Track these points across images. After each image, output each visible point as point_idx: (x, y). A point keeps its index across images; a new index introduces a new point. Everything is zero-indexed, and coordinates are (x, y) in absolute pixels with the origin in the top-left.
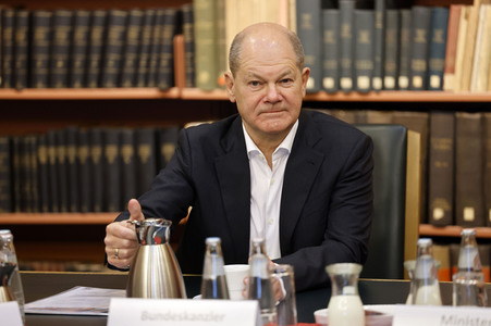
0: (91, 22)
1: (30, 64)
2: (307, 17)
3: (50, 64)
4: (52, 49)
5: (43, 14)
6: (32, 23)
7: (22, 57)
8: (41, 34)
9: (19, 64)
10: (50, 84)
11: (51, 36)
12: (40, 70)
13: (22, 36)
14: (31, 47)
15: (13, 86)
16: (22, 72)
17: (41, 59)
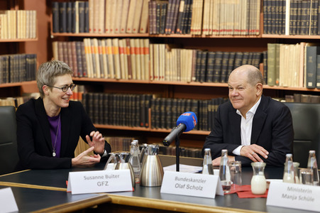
0: (229, 57)
1: (206, 72)
2: (311, 58)
3: (213, 73)
4: (214, 67)
5: (212, 53)
6: (207, 56)
7: (203, 70)
8: (210, 61)
9: (202, 72)
10: (213, 81)
11: (214, 62)
12: (210, 75)
13: (203, 62)
14: (207, 66)
15: (200, 81)
16: (203, 75)
17: (210, 70)
